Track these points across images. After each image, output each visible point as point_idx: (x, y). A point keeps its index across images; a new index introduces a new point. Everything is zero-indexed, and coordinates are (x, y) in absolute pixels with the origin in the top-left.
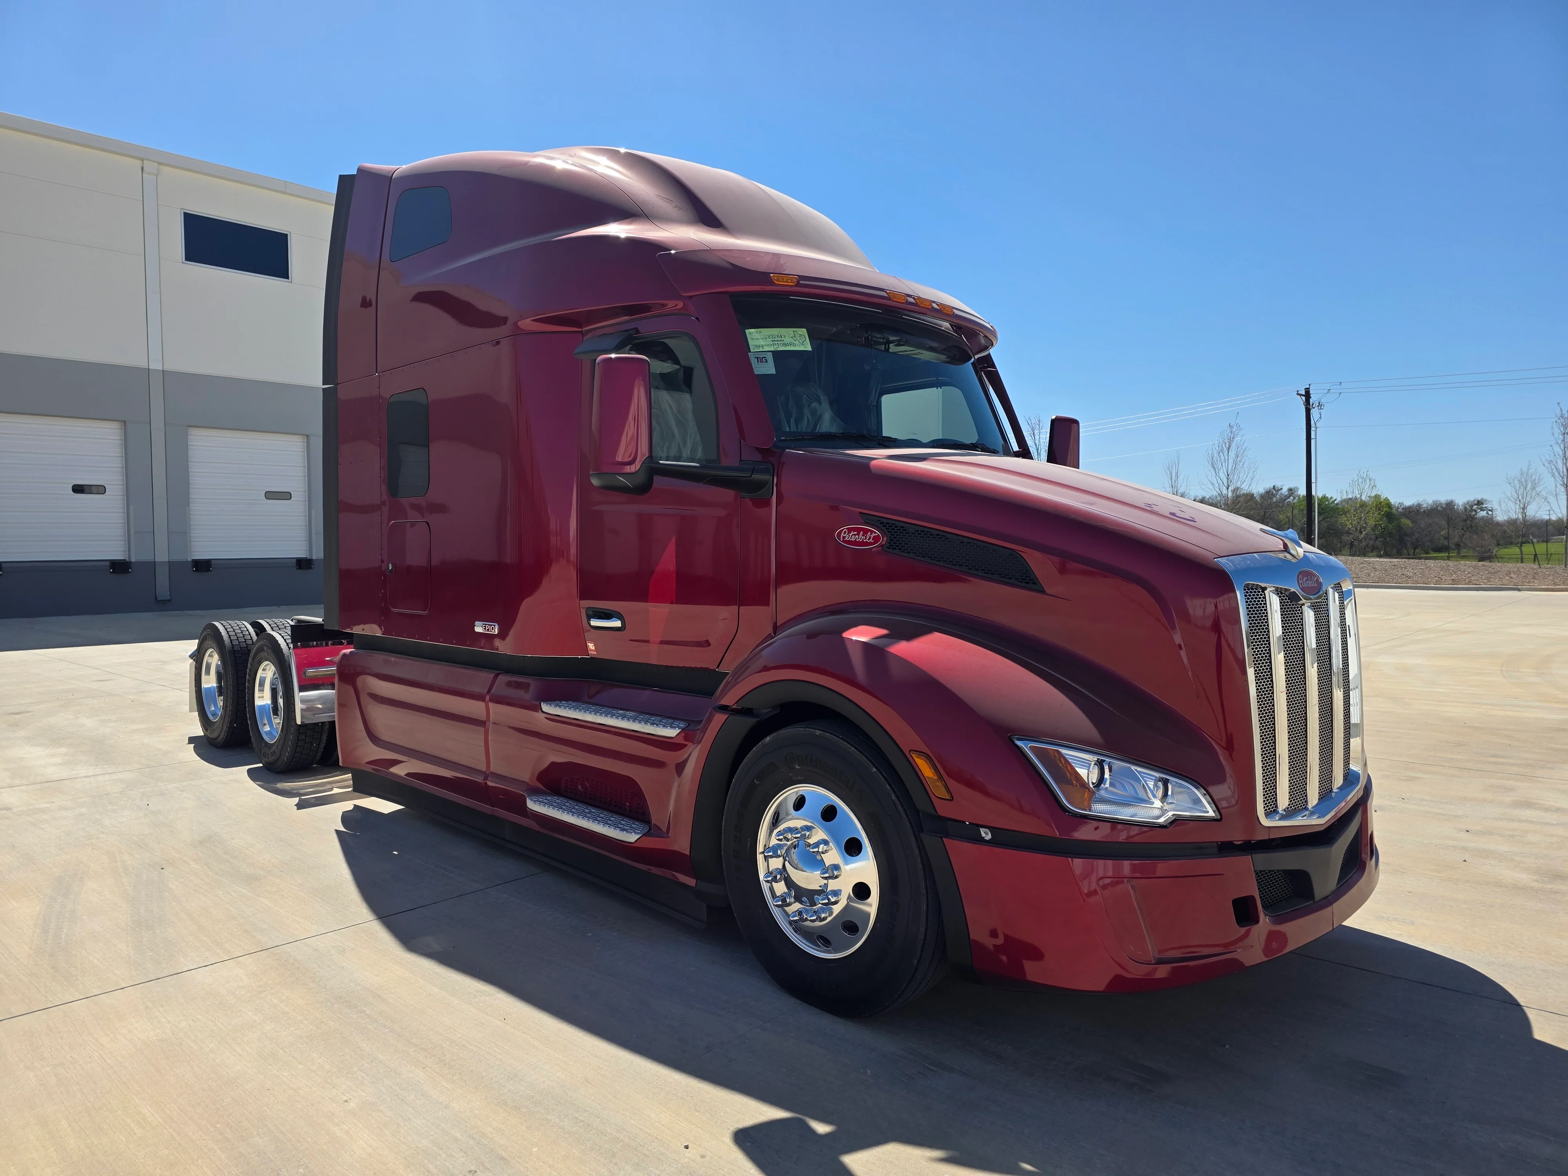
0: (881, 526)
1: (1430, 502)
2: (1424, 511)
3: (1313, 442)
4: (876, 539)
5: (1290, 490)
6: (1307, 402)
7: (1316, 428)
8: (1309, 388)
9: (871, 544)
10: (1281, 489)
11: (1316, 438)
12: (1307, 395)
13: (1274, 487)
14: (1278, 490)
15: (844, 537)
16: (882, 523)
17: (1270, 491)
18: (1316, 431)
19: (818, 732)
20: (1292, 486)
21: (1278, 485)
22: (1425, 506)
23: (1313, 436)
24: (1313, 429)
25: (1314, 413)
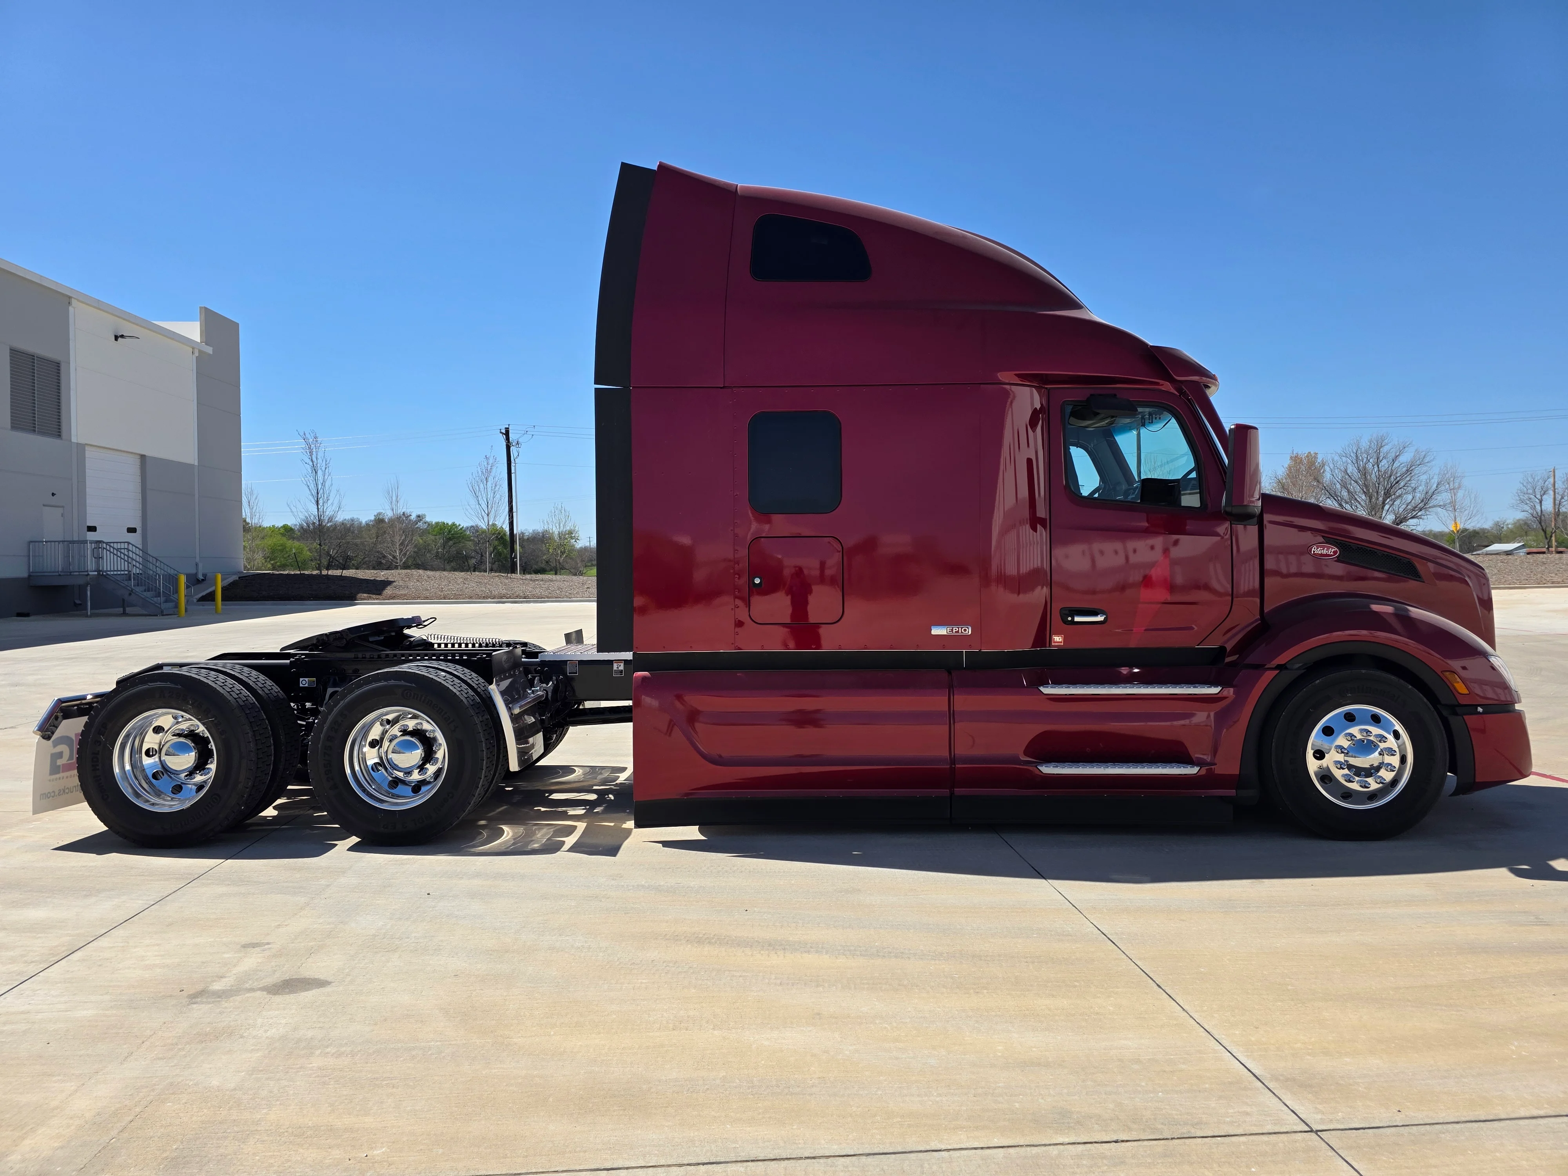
0: (1337, 545)
1: (531, 531)
2: (528, 539)
3: (513, 475)
4: (1335, 552)
5: (419, 516)
6: (508, 439)
7: (515, 464)
8: (508, 428)
9: (1332, 555)
10: (410, 515)
11: (515, 473)
12: (507, 433)
13: (404, 513)
14: (408, 517)
15: (1314, 551)
16: (1337, 543)
17: (400, 517)
18: (515, 466)
19: (1363, 671)
20: (419, 513)
21: (408, 512)
22: (527, 534)
23: (513, 471)
24: (513, 464)
25: (513, 449)
